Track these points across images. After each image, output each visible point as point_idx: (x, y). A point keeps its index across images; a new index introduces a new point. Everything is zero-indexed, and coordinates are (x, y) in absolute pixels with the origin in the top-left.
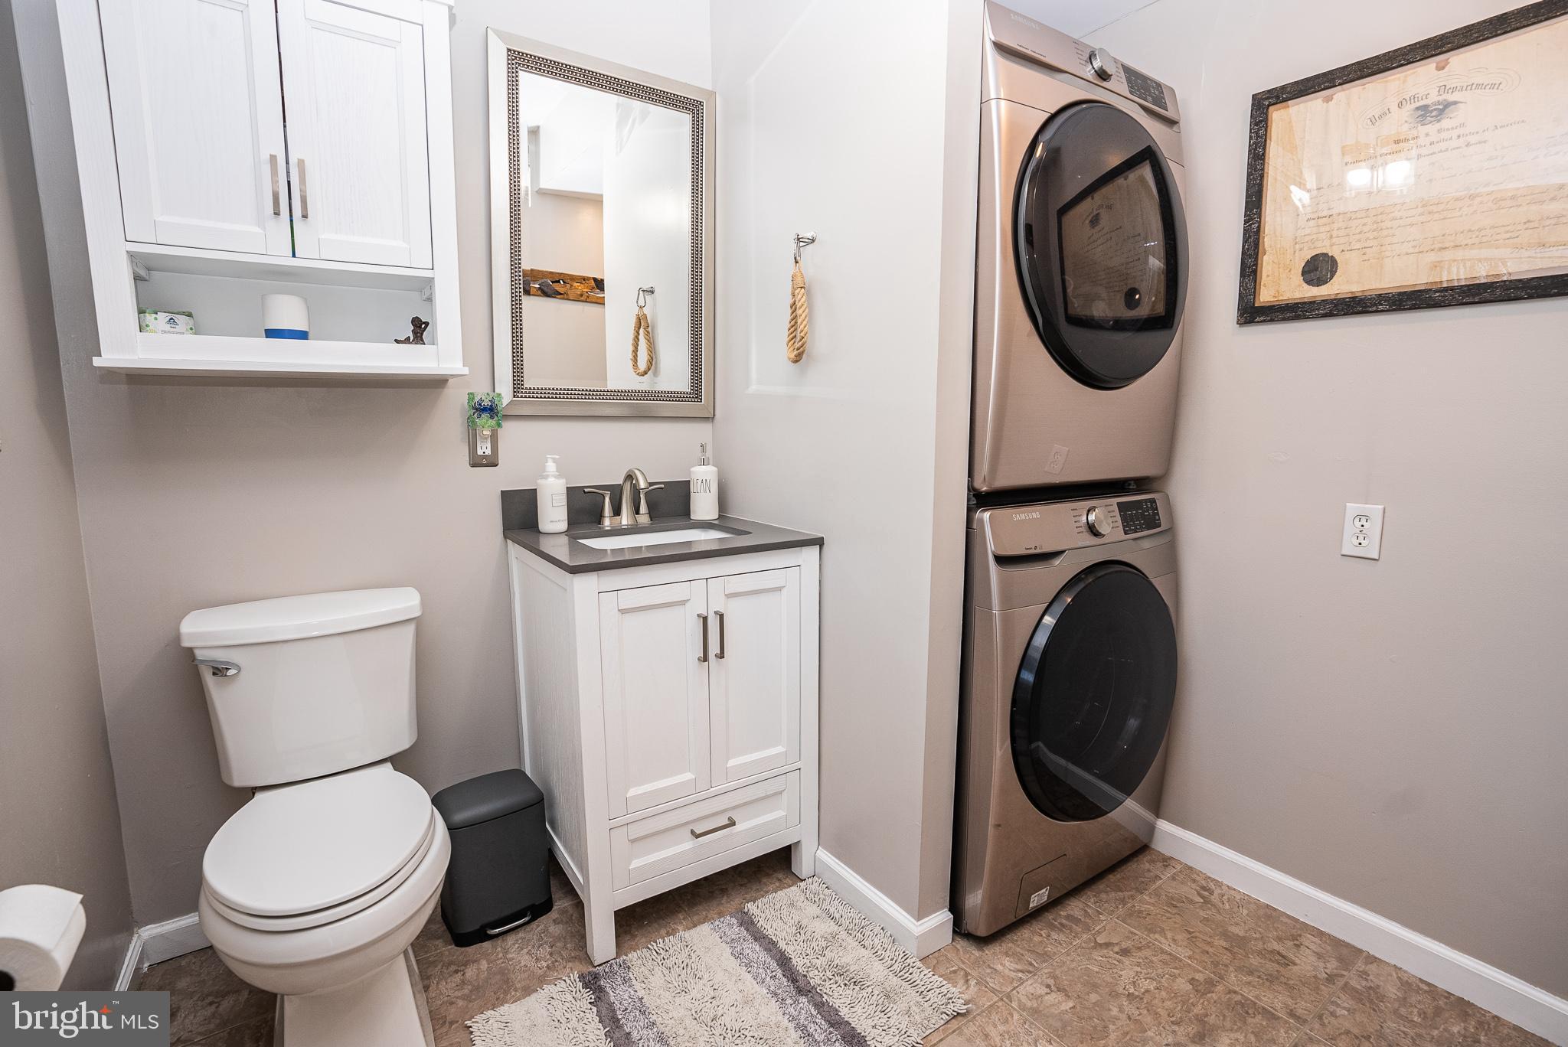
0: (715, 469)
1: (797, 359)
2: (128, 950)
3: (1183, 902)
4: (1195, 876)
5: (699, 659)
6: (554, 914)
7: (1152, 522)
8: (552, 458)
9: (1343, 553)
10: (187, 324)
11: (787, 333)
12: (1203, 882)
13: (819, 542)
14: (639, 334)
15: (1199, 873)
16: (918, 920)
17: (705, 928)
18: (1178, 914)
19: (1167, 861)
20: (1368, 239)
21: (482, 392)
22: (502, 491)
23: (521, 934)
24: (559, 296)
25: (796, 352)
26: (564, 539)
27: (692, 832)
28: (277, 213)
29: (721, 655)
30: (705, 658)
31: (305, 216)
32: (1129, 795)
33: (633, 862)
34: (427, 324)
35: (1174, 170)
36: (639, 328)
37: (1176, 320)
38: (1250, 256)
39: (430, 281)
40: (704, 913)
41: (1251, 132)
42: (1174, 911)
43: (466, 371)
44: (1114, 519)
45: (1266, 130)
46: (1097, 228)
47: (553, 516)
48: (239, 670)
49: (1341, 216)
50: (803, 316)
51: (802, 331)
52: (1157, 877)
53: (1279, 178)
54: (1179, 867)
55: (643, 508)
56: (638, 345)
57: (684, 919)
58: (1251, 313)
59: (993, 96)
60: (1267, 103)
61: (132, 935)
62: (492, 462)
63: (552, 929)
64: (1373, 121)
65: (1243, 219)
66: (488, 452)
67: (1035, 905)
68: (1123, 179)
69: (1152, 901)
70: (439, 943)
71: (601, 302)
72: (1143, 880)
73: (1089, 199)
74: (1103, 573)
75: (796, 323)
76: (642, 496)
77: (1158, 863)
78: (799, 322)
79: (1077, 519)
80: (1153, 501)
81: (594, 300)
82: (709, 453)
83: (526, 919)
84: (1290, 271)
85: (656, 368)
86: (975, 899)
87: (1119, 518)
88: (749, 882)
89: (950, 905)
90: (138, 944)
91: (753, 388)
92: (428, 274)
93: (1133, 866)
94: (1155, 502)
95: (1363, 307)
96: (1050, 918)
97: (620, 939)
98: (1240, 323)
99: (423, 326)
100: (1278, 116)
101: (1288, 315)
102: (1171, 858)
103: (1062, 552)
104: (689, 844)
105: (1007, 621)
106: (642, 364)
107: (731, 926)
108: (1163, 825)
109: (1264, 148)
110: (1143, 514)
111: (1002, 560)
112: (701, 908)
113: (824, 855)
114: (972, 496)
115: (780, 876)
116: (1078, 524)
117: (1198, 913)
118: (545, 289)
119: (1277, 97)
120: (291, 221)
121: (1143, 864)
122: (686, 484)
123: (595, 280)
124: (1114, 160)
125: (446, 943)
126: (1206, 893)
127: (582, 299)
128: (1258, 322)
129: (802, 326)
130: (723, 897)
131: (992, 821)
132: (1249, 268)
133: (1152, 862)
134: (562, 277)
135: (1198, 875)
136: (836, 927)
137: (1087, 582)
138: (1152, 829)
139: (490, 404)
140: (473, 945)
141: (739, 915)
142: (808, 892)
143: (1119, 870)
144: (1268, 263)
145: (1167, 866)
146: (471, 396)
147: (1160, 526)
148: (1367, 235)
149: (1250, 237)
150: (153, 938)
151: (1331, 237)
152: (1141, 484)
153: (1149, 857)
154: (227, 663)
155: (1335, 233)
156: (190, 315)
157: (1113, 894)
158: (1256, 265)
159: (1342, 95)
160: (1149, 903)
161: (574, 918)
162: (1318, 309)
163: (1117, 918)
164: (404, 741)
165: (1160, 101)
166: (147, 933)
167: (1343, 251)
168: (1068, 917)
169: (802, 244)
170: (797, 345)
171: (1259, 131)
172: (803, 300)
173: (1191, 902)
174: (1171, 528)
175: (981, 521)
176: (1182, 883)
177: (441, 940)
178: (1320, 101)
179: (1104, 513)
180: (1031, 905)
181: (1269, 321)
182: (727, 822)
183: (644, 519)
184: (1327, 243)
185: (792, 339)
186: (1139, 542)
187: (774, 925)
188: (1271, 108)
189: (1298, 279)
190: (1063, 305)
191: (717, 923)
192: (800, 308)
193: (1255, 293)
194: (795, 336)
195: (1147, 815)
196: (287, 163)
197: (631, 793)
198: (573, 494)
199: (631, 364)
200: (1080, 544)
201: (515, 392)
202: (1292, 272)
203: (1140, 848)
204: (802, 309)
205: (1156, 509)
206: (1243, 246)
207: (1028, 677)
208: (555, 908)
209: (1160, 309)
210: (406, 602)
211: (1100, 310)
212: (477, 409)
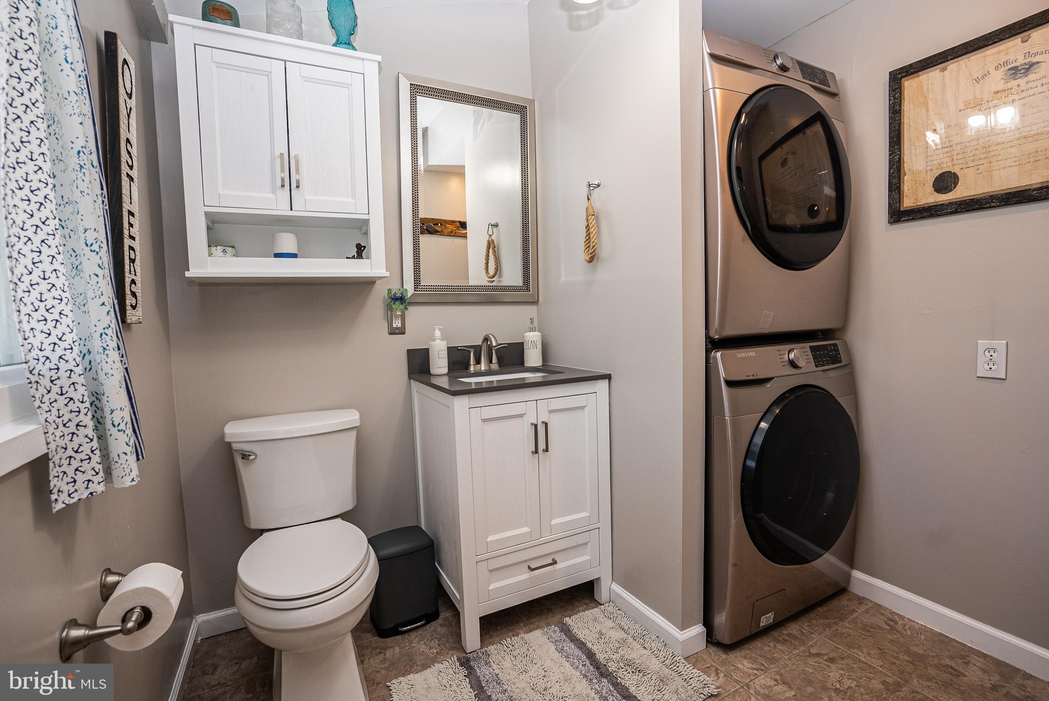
0: (540, 334)
1: (591, 261)
2: (190, 628)
3: (874, 628)
4: (882, 611)
5: (532, 452)
6: (440, 621)
7: (836, 359)
8: (438, 328)
9: (978, 375)
10: (232, 252)
11: (584, 244)
12: (889, 615)
13: (608, 377)
14: (489, 252)
15: (885, 609)
16: (682, 631)
17: (537, 633)
18: (871, 636)
19: (861, 600)
20: (980, 159)
21: (395, 288)
22: (407, 350)
23: (420, 632)
24: (438, 233)
25: (590, 256)
26: (446, 379)
27: (529, 567)
28: (283, 186)
29: (547, 450)
30: (536, 452)
31: (298, 187)
32: (827, 551)
33: (491, 585)
34: (365, 247)
35: (837, 125)
36: (489, 249)
37: (845, 222)
38: (895, 177)
39: (367, 222)
40: (537, 623)
41: (889, 96)
42: (868, 634)
43: (387, 274)
44: (808, 357)
45: (901, 94)
46: (786, 168)
47: (439, 364)
48: (256, 456)
49: (959, 146)
50: (594, 232)
51: (593, 242)
52: (854, 611)
53: (912, 124)
54: (870, 605)
55: (494, 360)
56: (488, 259)
57: (524, 627)
58: (898, 215)
59: (710, 86)
60: (900, 76)
61: (192, 619)
62: (401, 331)
63: (439, 629)
64: (977, 81)
65: (888, 153)
66: (399, 325)
67: (764, 624)
68: (802, 134)
69: (850, 626)
70: (369, 635)
71: (465, 236)
72: (843, 612)
73: (779, 149)
74: (801, 393)
75: (590, 237)
76: (493, 352)
77: (854, 601)
78: (591, 236)
79: (781, 357)
80: (835, 345)
81: (459, 235)
82: (536, 323)
83: (423, 622)
84: (924, 185)
85: (500, 273)
86: (721, 619)
87: (811, 356)
88: (566, 604)
89: (704, 621)
90: (196, 625)
91: (563, 279)
92: (366, 217)
93: (835, 603)
94: (837, 346)
95: (980, 205)
96: (776, 635)
97: (483, 637)
98: (890, 223)
99: (362, 248)
100: (909, 85)
101: (925, 214)
102: (864, 598)
103: (772, 378)
104: (526, 576)
105: (735, 424)
106: (492, 271)
107: (555, 632)
108: (857, 574)
109: (900, 106)
110: (828, 354)
111: (730, 384)
112: (534, 620)
113: (616, 588)
114: (708, 343)
115: (587, 601)
116: (782, 360)
117: (886, 636)
118: (429, 229)
119: (907, 72)
120: (290, 190)
121: (843, 601)
122: (521, 345)
123: (460, 222)
124: (795, 122)
125: (374, 635)
126: (892, 623)
127: (452, 234)
128: (904, 221)
129: (593, 239)
130: (549, 613)
131: (731, 560)
132: (895, 185)
133: (849, 600)
134: (440, 222)
135: (885, 610)
136: (626, 635)
137: (790, 399)
138: (848, 577)
139: (400, 295)
140: (390, 637)
141: (560, 625)
142: (606, 612)
143: (825, 605)
144: (908, 181)
145: (861, 603)
146: (389, 291)
147: (841, 362)
148: (979, 156)
149: (894, 165)
150: (204, 622)
151: (953, 160)
152: (827, 334)
153: (848, 597)
154: (250, 452)
155: (955, 157)
156: (233, 247)
157: (821, 621)
158: (900, 183)
159: (953, 66)
160: (848, 628)
161: (453, 623)
162: (946, 209)
163: (825, 637)
164: (349, 505)
165: (824, 82)
166: (200, 619)
167: (962, 168)
168: (788, 635)
169: (591, 188)
170: (590, 251)
171: (895, 95)
172: (593, 223)
173: (881, 628)
174: (849, 364)
175: (715, 358)
176: (873, 615)
177: (370, 634)
178: (938, 71)
179: (799, 353)
180: (761, 624)
181: (911, 219)
182: (551, 562)
183: (495, 366)
184: (950, 164)
185: (587, 248)
186: (827, 372)
187: (583, 633)
188: (903, 80)
189: (929, 188)
190: (765, 217)
191: (546, 629)
192: (592, 228)
193: (900, 201)
194: (589, 246)
195: (844, 566)
196: (289, 157)
197: (490, 539)
198: (450, 350)
199: (484, 271)
200: (784, 374)
201: (415, 288)
202: (926, 185)
203: (840, 590)
204: (593, 229)
205: (838, 350)
206: (889, 171)
207: (752, 464)
208: (441, 617)
209: (833, 217)
210: (352, 417)
211: (791, 219)
212: (393, 299)
